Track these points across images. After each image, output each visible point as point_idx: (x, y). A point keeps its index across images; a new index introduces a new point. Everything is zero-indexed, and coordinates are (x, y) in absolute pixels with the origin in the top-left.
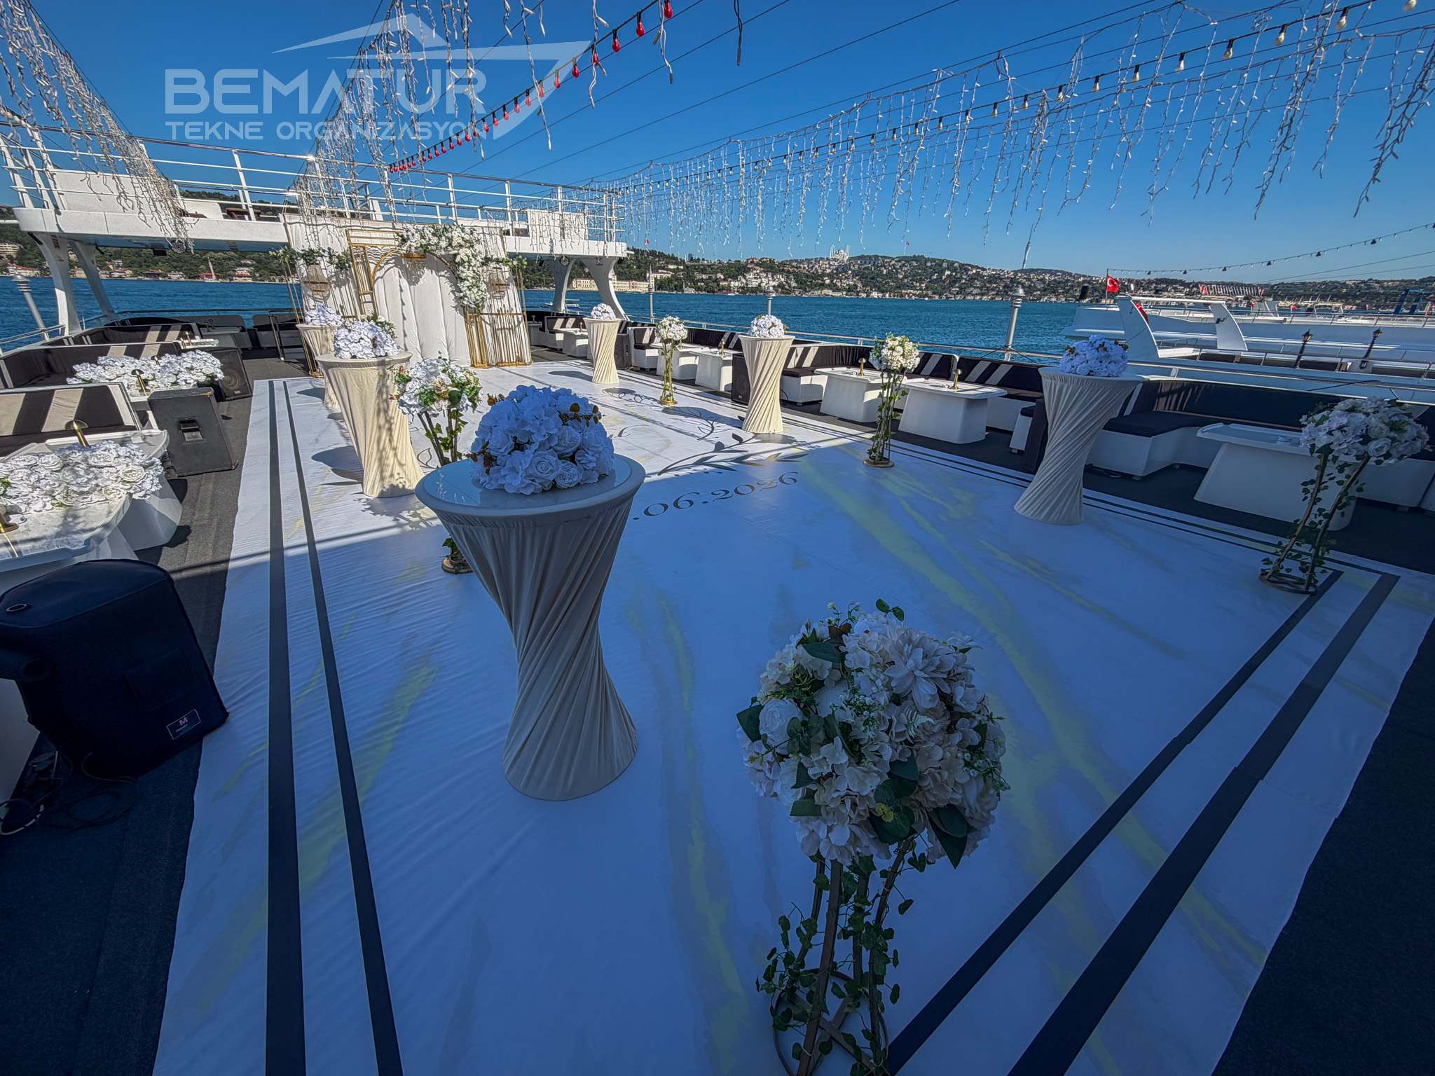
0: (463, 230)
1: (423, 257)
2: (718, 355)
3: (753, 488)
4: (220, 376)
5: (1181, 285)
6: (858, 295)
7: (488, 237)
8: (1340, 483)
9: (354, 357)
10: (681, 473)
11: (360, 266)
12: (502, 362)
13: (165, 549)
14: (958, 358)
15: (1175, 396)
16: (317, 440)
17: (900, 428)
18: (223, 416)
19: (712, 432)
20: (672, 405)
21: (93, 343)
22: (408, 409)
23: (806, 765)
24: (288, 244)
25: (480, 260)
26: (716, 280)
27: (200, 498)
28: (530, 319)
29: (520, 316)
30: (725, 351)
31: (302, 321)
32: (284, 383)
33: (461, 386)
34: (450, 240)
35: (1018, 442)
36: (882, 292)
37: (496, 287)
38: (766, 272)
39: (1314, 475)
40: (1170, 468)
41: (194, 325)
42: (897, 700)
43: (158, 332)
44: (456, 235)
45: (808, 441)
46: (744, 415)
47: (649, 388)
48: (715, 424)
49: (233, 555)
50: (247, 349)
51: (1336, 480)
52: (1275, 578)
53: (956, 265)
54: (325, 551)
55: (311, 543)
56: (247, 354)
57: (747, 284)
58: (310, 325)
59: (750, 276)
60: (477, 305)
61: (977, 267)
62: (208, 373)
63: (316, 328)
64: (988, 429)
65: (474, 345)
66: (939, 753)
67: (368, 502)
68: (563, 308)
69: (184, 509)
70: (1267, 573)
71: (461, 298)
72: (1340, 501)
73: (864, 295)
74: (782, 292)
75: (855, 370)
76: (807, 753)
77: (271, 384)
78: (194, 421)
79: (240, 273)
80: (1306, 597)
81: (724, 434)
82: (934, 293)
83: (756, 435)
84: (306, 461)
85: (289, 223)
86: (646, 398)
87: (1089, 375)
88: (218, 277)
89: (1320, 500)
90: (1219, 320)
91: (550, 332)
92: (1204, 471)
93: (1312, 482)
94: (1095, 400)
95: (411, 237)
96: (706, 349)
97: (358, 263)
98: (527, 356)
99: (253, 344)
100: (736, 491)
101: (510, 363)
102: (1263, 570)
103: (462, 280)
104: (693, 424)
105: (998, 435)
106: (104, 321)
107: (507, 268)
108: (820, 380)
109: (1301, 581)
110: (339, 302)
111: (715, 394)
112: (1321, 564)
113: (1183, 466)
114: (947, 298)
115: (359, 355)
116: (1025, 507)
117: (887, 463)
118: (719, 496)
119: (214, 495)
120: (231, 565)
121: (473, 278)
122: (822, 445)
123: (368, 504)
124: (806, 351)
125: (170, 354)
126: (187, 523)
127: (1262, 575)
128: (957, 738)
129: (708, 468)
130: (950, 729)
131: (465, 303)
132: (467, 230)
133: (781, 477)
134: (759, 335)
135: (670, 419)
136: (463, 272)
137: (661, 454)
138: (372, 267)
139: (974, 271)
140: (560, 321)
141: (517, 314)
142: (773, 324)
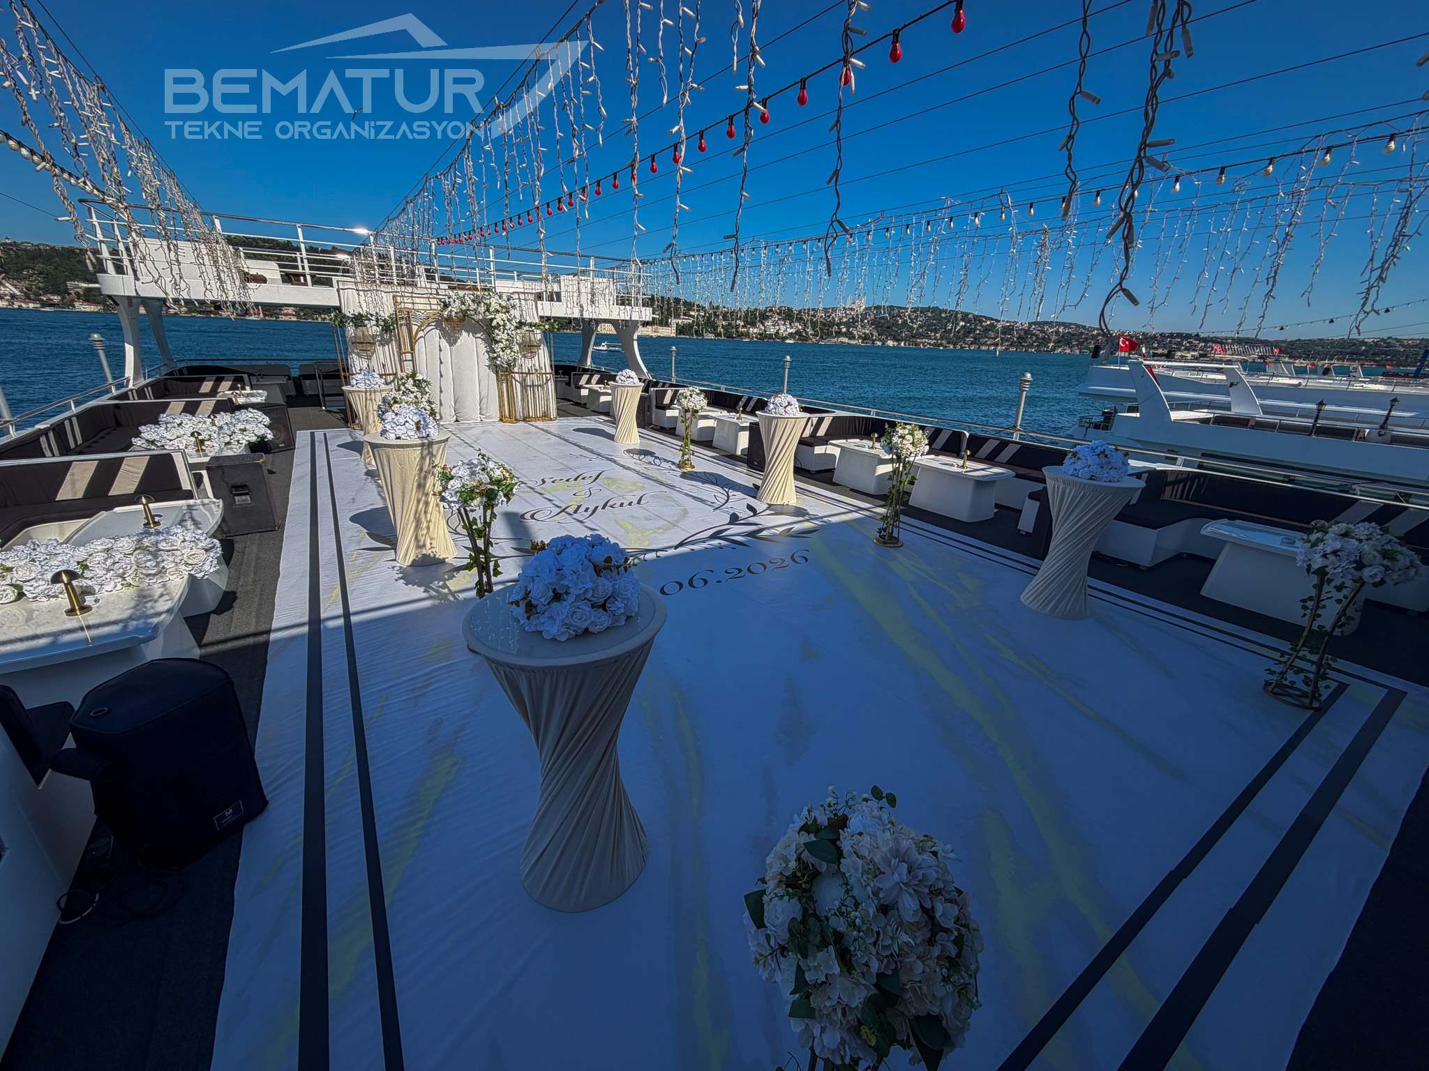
0: (500, 297)
1: (462, 320)
2: (735, 420)
3: (765, 567)
4: (270, 437)
5: (1196, 340)
6: (873, 343)
7: (523, 302)
8: (1339, 601)
9: (399, 438)
10: (696, 547)
11: (404, 328)
12: (529, 417)
13: (214, 618)
14: (968, 435)
15: (1181, 485)
16: (354, 499)
17: (910, 503)
18: (268, 470)
19: (727, 501)
20: (689, 469)
21: (155, 399)
22: (449, 505)
23: (804, 968)
24: (338, 309)
25: (515, 324)
26: (737, 327)
27: (245, 561)
28: (557, 373)
29: (548, 375)
30: (742, 416)
31: (348, 383)
32: (325, 434)
33: (498, 482)
34: (488, 306)
35: (1027, 523)
36: (897, 340)
37: (529, 348)
38: (784, 320)
39: (1313, 593)
40: (1178, 557)
41: (245, 376)
42: (884, 909)
43: (212, 383)
44: (494, 303)
45: (820, 515)
46: (759, 483)
47: (668, 449)
48: (731, 493)
49: (274, 626)
50: (291, 396)
51: (1334, 599)
52: (1278, 690)
53: (970, 316)
54: (361, 624)
55: (347, 614)
56: (291, 402)
57: (765, 331)
58: (355, 388)
59: (769, 323)
60: (509, 365)
61: (991, 319)
62: (259, 434)
63: (361, 392)
64: (997, 506)
65: (503, 401)
66: (920, 967)
67: (401, 570)
68: (589, 363)
69: (230, 573)
70: (1271, 684)
71: (495, 358)
72: (1339, 619)
73: (879, 343)
74: (799, 339)
75: (868, 443)
76: (805, 956)
77: (312, 435)
78: (246, 486)
79: (286, 311)
80: (1310, 712)
81: (739, 503)
82: (948, 343)
83: (770, 506)
84: (344, 522)
85: (342, 289)
86: (665, 460)
87: (1090, 479)
88: (265, 315)
89: (1319, 616)
90: (1232, 385)
91: (576, 387)
92: (1212, 562)
93: (1311, 599)
94: (1096, 505)
95: (452, 303)
96: (725, 413)
97: (401, 325)
98: (553, 412)
99: (297, 391)
100: (749, 570)
101: (537, 419)
102: (1266, 681)
103: (497, 342)
104: (711, 492)
105: (1007, 514)
106: (164, 370)
107: (539, 331)
108: (833, 449)
109: (1305, 695)
110: (382, 360)
111: (731, 458)
112: (1325, 678)
113: (1191, 556)
114: (962, 348)
115: (403, 437)
116: (1030, 599)
117: (897, 543)
118: (733, 575)
119: (258, 558)
120: (273, 636)
121: (507, 340)
122: (834, 520)
123: (401, 573)
124: (821, 420)
125: (225, 412)
126: (232, 588)
127: (1266, 685)
128: (936, 951)
129: (723, 542)
130: (931, 942)
131: (498, 362)
132: (505, 297)
133: (793, 555)
134: (775, 413)
135: (687, 485)
136: (498, 335)
137: (679, 524)
138: (415, 328)
139: (988, 323)
140: (585, 378)
141: (546, 374)
142: (789, 402)
